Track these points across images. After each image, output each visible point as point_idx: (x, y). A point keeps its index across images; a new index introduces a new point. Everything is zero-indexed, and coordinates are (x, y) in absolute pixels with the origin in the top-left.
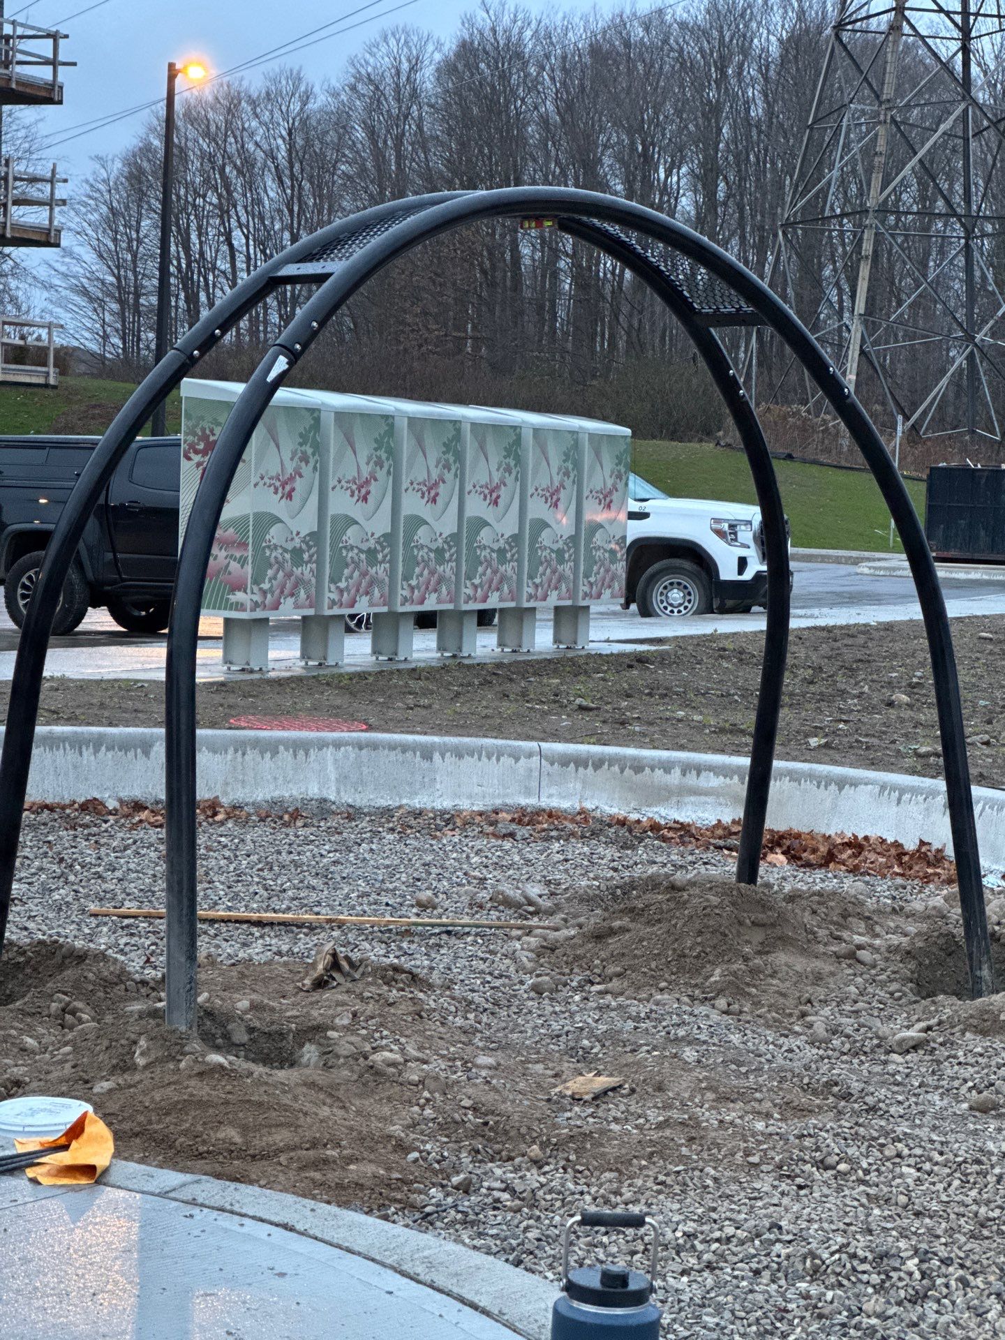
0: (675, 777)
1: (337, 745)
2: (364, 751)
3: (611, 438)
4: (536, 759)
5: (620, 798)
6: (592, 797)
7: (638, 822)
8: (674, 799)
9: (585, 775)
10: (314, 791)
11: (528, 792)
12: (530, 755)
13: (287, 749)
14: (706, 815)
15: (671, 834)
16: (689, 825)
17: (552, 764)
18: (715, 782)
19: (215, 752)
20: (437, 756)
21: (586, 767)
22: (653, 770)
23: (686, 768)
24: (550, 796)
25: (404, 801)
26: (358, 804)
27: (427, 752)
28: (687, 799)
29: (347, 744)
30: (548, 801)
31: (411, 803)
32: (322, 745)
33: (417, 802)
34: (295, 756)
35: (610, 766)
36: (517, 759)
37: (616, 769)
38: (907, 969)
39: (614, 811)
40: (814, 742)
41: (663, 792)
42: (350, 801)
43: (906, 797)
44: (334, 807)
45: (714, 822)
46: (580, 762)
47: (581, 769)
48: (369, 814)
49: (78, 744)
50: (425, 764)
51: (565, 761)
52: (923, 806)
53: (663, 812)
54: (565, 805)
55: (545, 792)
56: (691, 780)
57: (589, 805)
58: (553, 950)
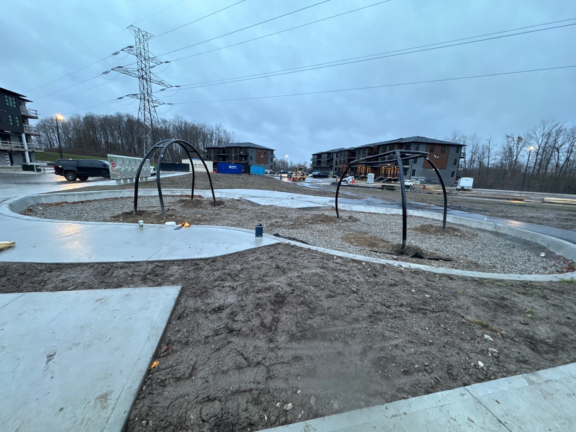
20: (155, 191)
23: (176, 190)
24: (166, 193)
27: (151, 190)
32: (142, 190)
33: (154, 195)
36: (163, 190)
37: (170, 191)
38: (210, 204)
40: (185, 187)
41: (174, 192)
43: (197, 191)
49: (113, 192)
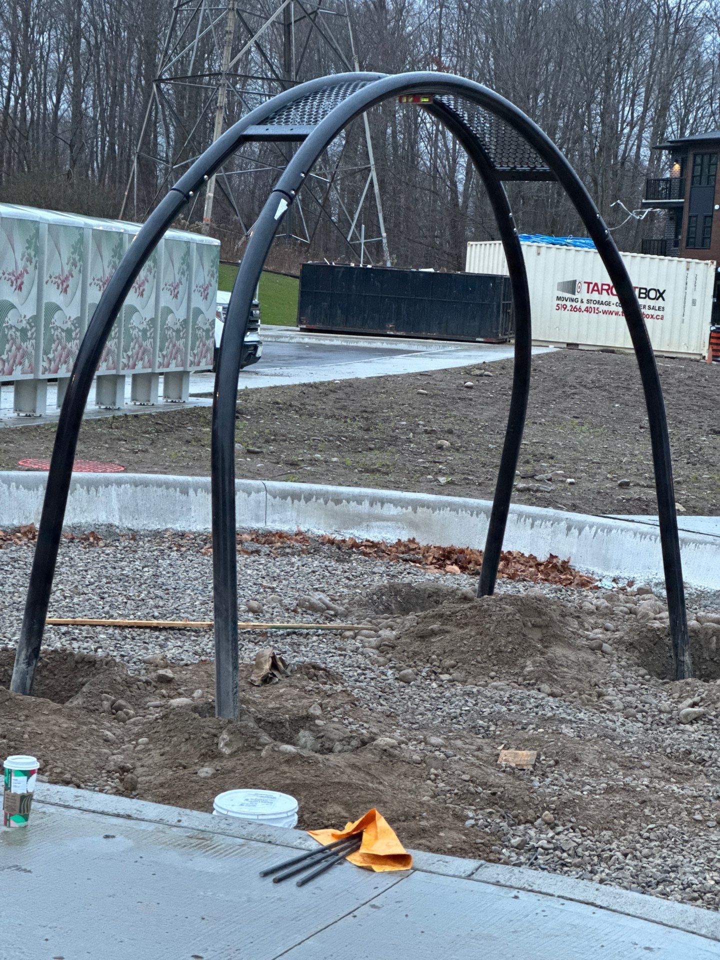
0: (365, 507)
1: (119, 483)
2: (139, 488)
3: (210, 246)
4: (263, 493)
5: (325, 523)
6: (305, 522)
7: (344, 541)
8: (365, 524)
9: (299, 506)
10: (103, 518)
11: (257, 519)
12: (258, 491)
13: (82, 487)
14: (388, 536)
15: (368, 550)
16: (378, 543)
17: (275, 497)
18: (391, 510)
19: (29, 489)
20: (191, 492)
21: (299, 500)
22: (348, 502)
23: (373, 501)
24: (274, 521)
25: (169, 526)
26: (135, 528)
27: (184, 489)
28: (374, 524)
29: (126, 482)
30: (273, 525)
31: (174, 527)
32: (108, 483)
33: (179, 526)
34: (88, 491)
35: (317, 499)
36: (249, 494)
37: (321, 501)
38: (634, 656)
39: (321, 532)
40: (443, 480)
41: (356, 518)
42: (129, 526)
43: (538, 522)
44: (118, 531)
45: (394, 542)
46: (295, 496)
47: (296, 501)
48: (145, 536)
50: (183, 498)
51: (284, 495)
52: (550, 530)
53: (357, 533)
54: (285, 528)
55: (269, 519)
56: (377, 509)
57: (303, 529)
58: (393, 647)
